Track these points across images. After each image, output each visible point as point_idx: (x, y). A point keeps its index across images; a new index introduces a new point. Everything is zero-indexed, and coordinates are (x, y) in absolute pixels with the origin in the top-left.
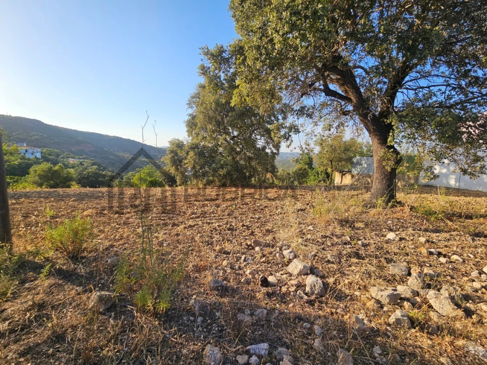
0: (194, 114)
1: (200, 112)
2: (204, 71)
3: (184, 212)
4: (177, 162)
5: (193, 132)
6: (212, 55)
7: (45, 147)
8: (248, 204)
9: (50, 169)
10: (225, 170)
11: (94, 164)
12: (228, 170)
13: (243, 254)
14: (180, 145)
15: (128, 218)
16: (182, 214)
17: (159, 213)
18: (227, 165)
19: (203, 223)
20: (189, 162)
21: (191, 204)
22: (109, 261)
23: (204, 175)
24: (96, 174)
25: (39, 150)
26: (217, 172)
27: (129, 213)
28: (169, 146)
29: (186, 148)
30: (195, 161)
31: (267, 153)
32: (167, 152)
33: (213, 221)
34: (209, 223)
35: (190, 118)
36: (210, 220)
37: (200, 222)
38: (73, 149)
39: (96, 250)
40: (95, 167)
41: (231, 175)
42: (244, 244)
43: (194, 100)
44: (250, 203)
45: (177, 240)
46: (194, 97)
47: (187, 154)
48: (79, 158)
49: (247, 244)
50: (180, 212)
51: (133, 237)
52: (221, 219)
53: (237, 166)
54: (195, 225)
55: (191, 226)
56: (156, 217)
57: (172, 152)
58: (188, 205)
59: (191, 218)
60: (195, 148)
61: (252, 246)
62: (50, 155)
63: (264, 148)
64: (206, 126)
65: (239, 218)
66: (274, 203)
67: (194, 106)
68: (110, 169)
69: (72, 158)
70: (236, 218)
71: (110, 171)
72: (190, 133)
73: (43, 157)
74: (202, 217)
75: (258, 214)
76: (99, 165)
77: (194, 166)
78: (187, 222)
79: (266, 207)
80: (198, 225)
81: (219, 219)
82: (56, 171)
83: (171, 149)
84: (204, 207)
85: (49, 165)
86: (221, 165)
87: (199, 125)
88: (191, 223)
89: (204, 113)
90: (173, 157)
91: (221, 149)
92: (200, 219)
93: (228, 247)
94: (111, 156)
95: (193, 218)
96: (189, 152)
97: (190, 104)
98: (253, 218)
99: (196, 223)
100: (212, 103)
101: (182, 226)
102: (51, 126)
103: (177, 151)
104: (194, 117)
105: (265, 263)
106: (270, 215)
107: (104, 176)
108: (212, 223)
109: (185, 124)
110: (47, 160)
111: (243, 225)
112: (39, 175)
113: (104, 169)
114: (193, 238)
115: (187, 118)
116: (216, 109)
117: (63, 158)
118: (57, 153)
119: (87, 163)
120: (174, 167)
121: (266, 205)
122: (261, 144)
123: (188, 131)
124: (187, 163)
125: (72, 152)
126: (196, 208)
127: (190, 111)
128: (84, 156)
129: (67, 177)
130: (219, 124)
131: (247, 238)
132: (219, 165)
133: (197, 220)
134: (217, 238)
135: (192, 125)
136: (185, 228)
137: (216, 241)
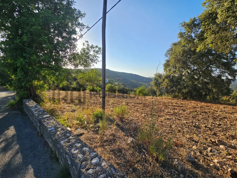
0: (169, 60)
1: (173, 58)
2: (181, 35)
3: (163, 111)
4: (157, 84)
5: (168, 69)
6: (188, 25)
7: (109, 78)
8: (207, 113)
9: (111, 86)
10: (187, 90)
11: (123, 85)
12: (189, 90)
13: (209, 146)
14: (160, 76)
15: (138, 109)
16: (162, 111)
17: (151, 109)
18: (188, 87)
19: (176, 119)
20: (164, 84)
21: (167, 107)
22: (133, 126)
23: (173, 91)
24: (124, 88)
25: (108, 79)
26: (181, 90)
27: (138, 106)
28: (154, 77)
29: (163, 77)
30: (167, 84)
31: (223, 80)
32: (153, 80)
33: (182, 119)
34: (179, 120)
35: (166, 62)
36: (180, 118)
37: (174, 118)
38: (117, 79)
39: (128, 120)
40: (123, 86)
41: (191, 93)
42: (209, 140)
43: (169, 52)
44: (209, 113)
45: (162, 125)
46: (169, 51)
47: (164, 80)
48: (118, 82)
49: (211, 141)
50: (161, 110)
51: (141, 118)
52: (187, 119)
53: (196, 88)
54: (171, 119)
55: (168, 119)
56: (149, 110)
57: (156, 79)
58: (165, 107)
59: (168, 115)
60: (168, 77)
61: (216, 143)
62: (111, 81)
63: (220, 76)
64: (175, 65)
65: (202, 121)
66: (232, 116)
67: (168, 55)
68: (128, 87)
69: (117, 82)
70: (199, 120)
71: (128, 88)
72: (165, 69)
73: (109, 82)
74: (174, 115)
75: (218, 121)
76: (124, 85)
77: (167, 87)
78: (165, 116)
79: (224, 118)
80: (172, 119)
81: (186, 118)
82: (112, 87)
83: (155, 78)
84: (175, 109)
85: (111, 84)
86: (185, 87)
87: (171, 65)
88: (168, 117)
89: (175, 58)
90: (156, 82)
91: (184, 78)
92: (173, 116)
93: (196, 138)
94: (128, 82)
95: (169, 115)
96: (165, 79)
97: (166, 55)
98: (214, 123)
99: (171, 118)
100: (180, 52)
101: (164, 118)
102: (112, 71)
103: (158, 79)
104: (168, 61)
105: (232, 160)
106: (231, 125)
107: (126, 89)
108: (182, 120)
109: (163, 66)
110: (110, 83)
111: (206, 127)
112: (108, 88)
113: (126, 87)
114: (171, 126)
115: (165, 62)
116: (183, 54)
117: (114, 82)
118: (112, 80)
119: (121, 84)
120: (156, 87)
121: (225, 116)
122: (217, 73)
123: (164, 69)
124: (163, 85)
125: (116, 80)
126: (170, 109)
127: (167, 58)
128: (120, 82)
129: (115, 89)
130: (184, 63)
131: (210, 136)
132: (182, 87)
133: (172, 116)
134: (187, 130)
135: (167, 65)
136: (165, 119)
137: (186, 132)
